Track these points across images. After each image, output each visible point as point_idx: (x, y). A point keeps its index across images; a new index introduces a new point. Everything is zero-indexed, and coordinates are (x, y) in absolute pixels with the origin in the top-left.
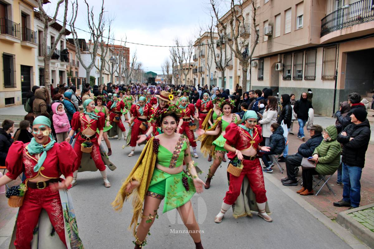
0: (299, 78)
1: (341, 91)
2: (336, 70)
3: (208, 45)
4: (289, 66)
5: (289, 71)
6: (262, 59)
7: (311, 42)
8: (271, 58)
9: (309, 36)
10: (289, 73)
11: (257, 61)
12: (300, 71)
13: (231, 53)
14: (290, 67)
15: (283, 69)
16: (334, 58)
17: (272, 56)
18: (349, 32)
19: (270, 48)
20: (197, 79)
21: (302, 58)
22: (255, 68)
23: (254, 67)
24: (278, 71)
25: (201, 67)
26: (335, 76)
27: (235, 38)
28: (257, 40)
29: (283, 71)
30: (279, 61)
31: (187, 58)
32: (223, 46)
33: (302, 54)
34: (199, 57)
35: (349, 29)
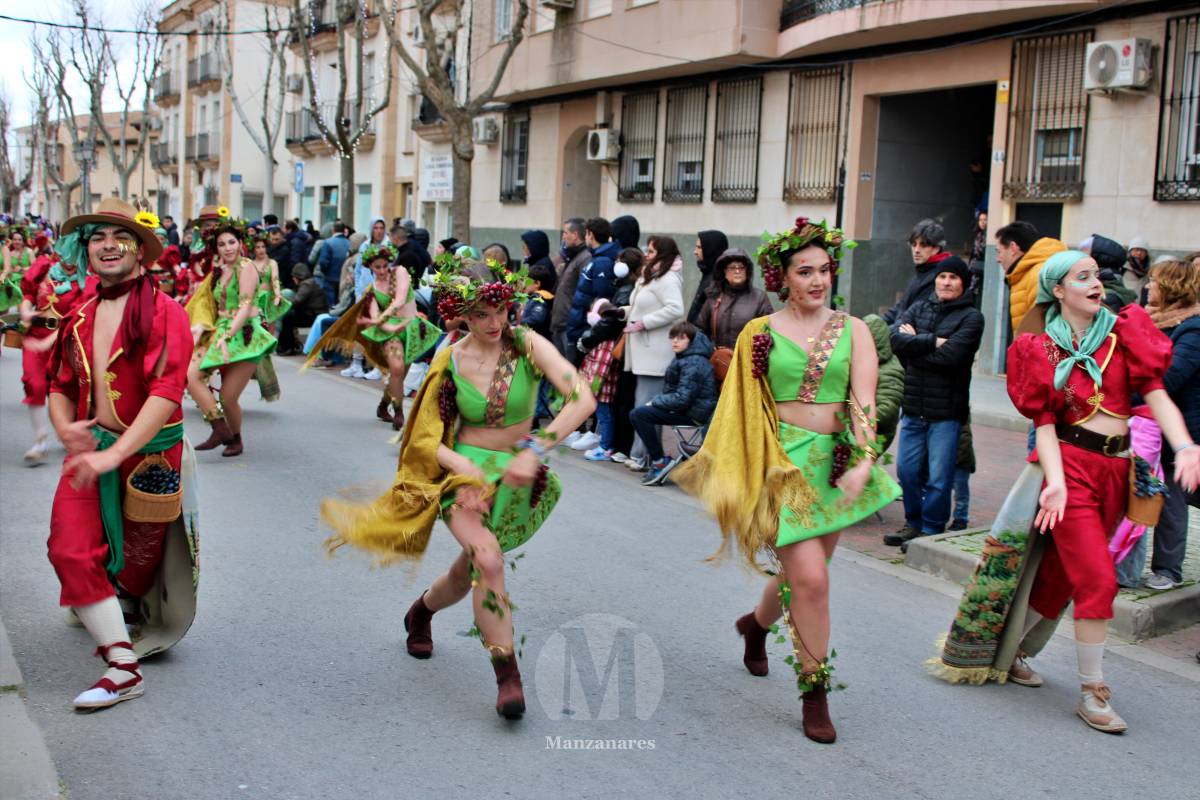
0: (687, 193)
1: (862, 247)
2: (839, 165)
3: (268, 31)
4: (645, 142)
5: (644, 166)
6: (521, 108)
7: (744, 49)
8: (562, 107)
9: (735, 23)
10: (643, 171)
11: (499, 119)
12: (690, 167)
13: (387, 78)
14: (651, 147)
15: (621, 155)
16: (832, 118)
17: (569, 97)
18: (889, 21)
19: (564, 63)
20: (176, 194)
21: (701, 113)
22: (489, 147)
23: (484, 142)
24: (599, 163)
25: (204, 137)
26: (835, 188)
27: (425, 12)
28: (520, 25)
29: (617, 163)
30: (600, 119)
31: (133, 88)
32: (324, 40)
33: (701, 95)
34: (191, 84)
35: (891, 7)
